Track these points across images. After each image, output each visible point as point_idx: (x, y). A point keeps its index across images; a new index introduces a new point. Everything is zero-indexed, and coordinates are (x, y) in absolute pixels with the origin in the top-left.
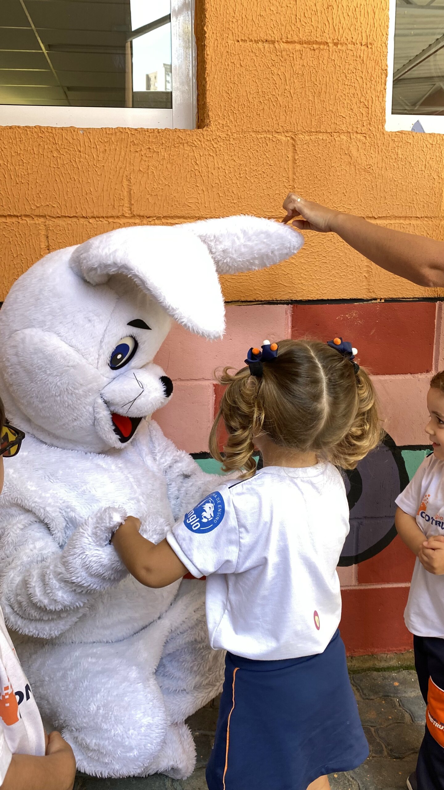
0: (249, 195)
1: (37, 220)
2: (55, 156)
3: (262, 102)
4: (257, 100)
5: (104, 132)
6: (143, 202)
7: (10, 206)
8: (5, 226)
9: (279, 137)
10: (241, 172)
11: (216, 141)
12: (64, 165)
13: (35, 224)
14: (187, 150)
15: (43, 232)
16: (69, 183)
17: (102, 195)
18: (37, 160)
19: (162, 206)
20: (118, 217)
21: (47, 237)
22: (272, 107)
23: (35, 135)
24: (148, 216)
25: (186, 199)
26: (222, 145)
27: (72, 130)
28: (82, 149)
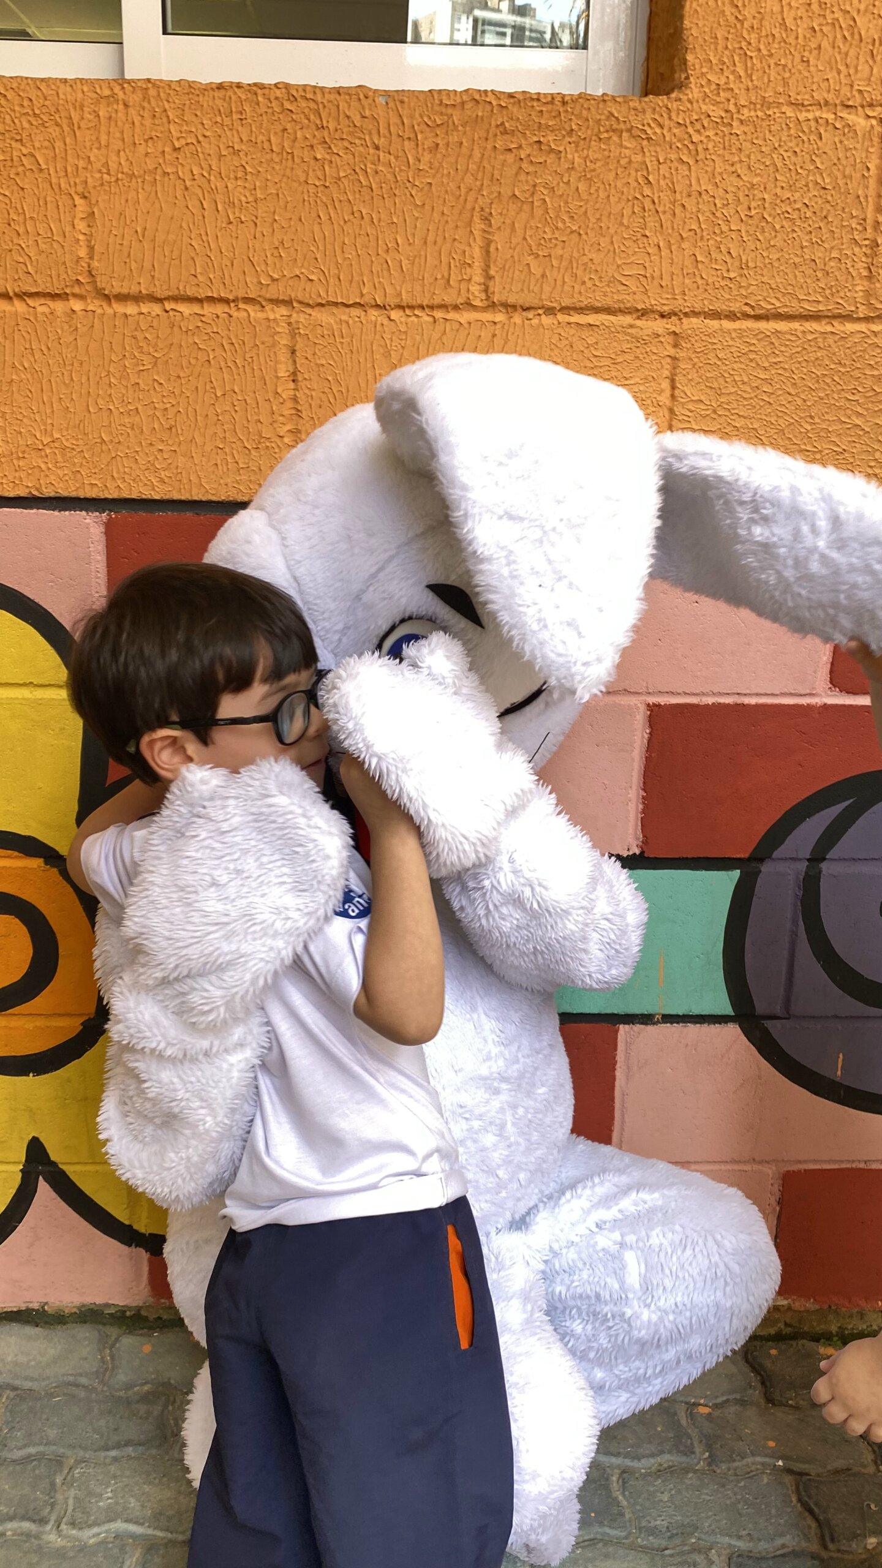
0: (767, 261)
1: (273, 310)
2: (319, 156)
3: (817, 28)
4: (803, 25)
5: (437, 102)
6: (517, 272)
7: (211, 276)
8: (200, 324)
9: (851, 118)
10: (753, 204)
11: (698, 126)
12: (339, 179)
13: (268, 319)
14: (626, 148)
15: (284, 341)
16: (349, 224)
17: (423, 253)
18: (277, 167)
19: (559, 283)
20: (456, 308)
21: (293, 352)
22: (840, 42)
23: (274, 104)
24: (527, 305)
25: (618, 266)
26: (713, 138)
27: (361, 94)
28: (382, 142)
